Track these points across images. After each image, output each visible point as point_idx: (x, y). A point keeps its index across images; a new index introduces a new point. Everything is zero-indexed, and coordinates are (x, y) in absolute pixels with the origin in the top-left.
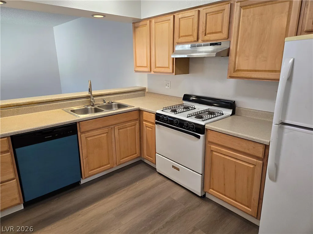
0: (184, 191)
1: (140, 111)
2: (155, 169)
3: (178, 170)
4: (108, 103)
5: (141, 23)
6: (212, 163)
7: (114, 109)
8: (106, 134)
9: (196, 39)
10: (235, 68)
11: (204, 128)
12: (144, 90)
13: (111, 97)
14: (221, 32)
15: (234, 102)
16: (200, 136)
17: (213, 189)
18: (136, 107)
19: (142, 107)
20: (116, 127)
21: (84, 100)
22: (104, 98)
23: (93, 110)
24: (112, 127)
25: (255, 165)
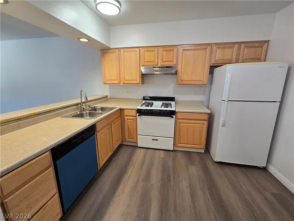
0: (162, 151)
1: (121, 110)
2: (137, 146)
3: (157, 140)
4: (91, 108)
5: (110, 51)
6: (180, 130)
9: (157, 64)
10: (181, 80)
11: (175, 112)
12: (106, 97)
14: (172, 61)
15: (174, 98)
16: (173, 117)
17: (180, 144)
19: (122, 107)
20: (112, 123)
23: (88, 114)
25: (203, 124)
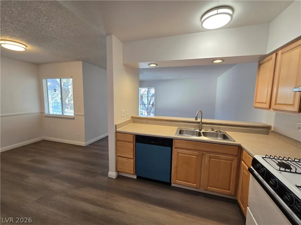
4: (216, 131)
5: (266, 59)
7: (219, 139)
8: (196, 157)
13: (222, 128)
18: (237, 142)
20: (207, 154)
21: (196, 124)
22: (214, 127)
24: (204, 153)
